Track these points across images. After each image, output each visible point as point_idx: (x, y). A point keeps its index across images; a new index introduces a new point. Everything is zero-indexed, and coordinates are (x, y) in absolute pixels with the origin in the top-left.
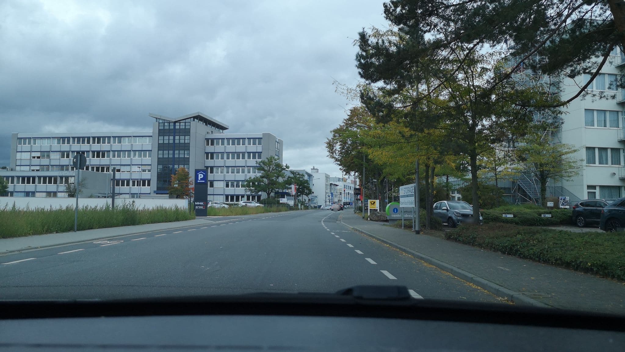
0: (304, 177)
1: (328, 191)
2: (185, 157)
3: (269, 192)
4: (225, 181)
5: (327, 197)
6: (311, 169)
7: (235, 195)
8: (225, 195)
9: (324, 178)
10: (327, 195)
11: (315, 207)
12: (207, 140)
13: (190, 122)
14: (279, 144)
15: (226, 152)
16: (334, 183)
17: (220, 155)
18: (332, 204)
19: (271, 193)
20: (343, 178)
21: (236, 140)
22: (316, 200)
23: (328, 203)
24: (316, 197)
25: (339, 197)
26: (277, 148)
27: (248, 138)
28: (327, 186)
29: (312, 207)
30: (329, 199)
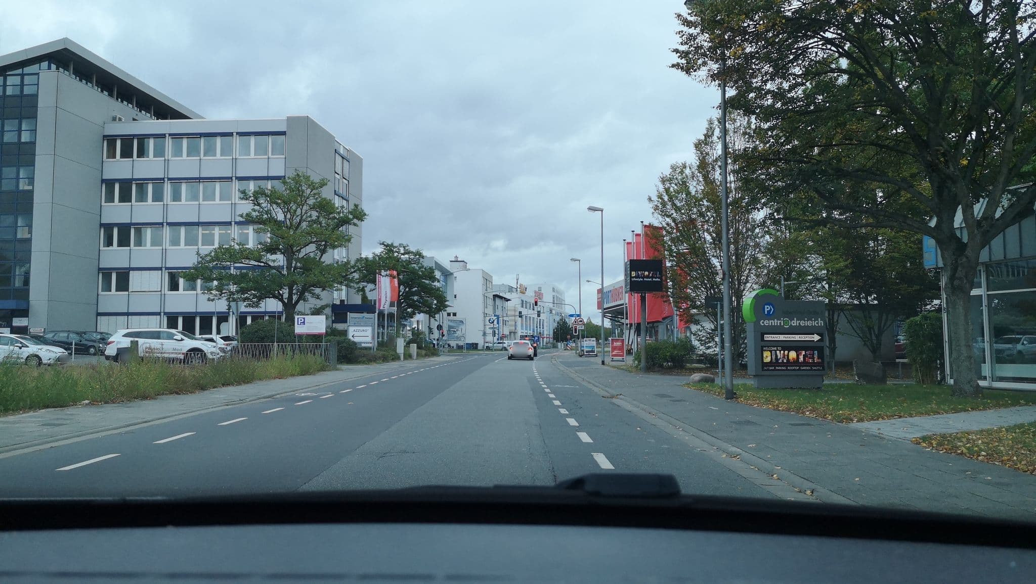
0: (421, 260)
1: (490, 310)
2: (21, 188)
3: (290, 297)
4: (167, 268)
5: (488, 323)
6: (451, 261)
7: (197, 313)
8: (165, 313)
9: (481, 281)
10: (488, 319)
11: (460, 348)
12: (111, 140)
13: (38, 74)
14: (348, 163)
15: (169, 179)
16: (501, 295)
17: (150, 188)
18: (498, 339)
19: (297, 302)
20: (519, 287)
21: (202, 139)
22: (460, 330)
23: (490, 338)
24: (462, 322)
25: (511, 325)
26: (339, 173)
27: (241, 134)
28: (487, 299)
29: (453, 347)
30: (493, 328)
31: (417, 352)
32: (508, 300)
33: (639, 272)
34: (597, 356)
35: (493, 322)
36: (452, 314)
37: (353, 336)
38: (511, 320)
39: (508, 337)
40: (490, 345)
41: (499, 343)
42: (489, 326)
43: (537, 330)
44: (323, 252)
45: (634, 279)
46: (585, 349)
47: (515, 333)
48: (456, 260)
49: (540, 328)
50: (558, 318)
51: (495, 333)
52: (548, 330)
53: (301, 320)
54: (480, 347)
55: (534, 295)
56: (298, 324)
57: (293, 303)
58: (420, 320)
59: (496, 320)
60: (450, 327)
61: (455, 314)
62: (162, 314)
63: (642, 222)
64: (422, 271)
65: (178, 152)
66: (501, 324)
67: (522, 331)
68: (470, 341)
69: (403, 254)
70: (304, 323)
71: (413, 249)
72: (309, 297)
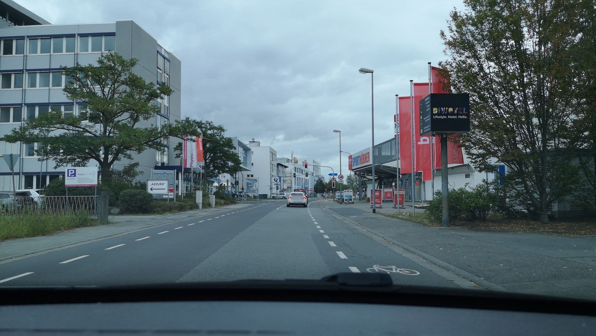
1: (275, 173)
3: (106, 158)
5: (273, 181)
6: (249, 141)
8: (23, 173)
9: (269, 154)
10: (273, 178)
11: (255, 197)
14: (168, 63)
15: (27, 70)
16: (282, 164)
17: (13, 77)
18: (280, 192)
19: (112, 162)
20: (293, 159)
21: (52, 40)
22: (255, 185)
23: (274, 191)
24: (256, 180)
25: (288, 183)
26: (161, 69)
27: (82, 35)
28: (273, 166)
29: (251, 197)
30: (277, 184)
31: (216, 202)
32: (286, 167)
33: (442, 108)
34: (353, 203)
35: (276, 181)
36: (250, 176)
37: (151, 189)
38: (289, 180)
39: (286, 190)
40: (275, 195)
41: (281, 194)
42: (274, 183)
43: (304, 186)
44: (136, 120)
45: (436, 117)
46: (345, 198)
47: (291, 188)
48: (253, 141)
49: (306, 184)
50: (317, 179)
51: (278, 188)
52: (311, 186)
53: (72, 172)
54: (269, 197)
55: (302, 164)
56: (68, 176)
57: (109, 162)
58: (225, 179)
59: (279, 179)
60: (248, 184)
61: (252, 176)
62: (21, 174)
63: (430, 63)
64: (223, 141)
65: (34, 50)
66: (282, 182)
67: (295, 187)
68: (261, 192)
69: (210, 129)
70: (75, 175)
71: (216, 125)
72: (122, 157)
